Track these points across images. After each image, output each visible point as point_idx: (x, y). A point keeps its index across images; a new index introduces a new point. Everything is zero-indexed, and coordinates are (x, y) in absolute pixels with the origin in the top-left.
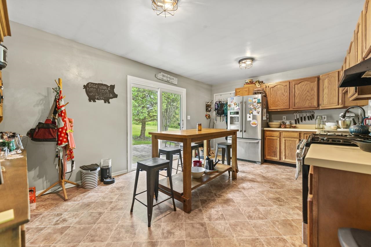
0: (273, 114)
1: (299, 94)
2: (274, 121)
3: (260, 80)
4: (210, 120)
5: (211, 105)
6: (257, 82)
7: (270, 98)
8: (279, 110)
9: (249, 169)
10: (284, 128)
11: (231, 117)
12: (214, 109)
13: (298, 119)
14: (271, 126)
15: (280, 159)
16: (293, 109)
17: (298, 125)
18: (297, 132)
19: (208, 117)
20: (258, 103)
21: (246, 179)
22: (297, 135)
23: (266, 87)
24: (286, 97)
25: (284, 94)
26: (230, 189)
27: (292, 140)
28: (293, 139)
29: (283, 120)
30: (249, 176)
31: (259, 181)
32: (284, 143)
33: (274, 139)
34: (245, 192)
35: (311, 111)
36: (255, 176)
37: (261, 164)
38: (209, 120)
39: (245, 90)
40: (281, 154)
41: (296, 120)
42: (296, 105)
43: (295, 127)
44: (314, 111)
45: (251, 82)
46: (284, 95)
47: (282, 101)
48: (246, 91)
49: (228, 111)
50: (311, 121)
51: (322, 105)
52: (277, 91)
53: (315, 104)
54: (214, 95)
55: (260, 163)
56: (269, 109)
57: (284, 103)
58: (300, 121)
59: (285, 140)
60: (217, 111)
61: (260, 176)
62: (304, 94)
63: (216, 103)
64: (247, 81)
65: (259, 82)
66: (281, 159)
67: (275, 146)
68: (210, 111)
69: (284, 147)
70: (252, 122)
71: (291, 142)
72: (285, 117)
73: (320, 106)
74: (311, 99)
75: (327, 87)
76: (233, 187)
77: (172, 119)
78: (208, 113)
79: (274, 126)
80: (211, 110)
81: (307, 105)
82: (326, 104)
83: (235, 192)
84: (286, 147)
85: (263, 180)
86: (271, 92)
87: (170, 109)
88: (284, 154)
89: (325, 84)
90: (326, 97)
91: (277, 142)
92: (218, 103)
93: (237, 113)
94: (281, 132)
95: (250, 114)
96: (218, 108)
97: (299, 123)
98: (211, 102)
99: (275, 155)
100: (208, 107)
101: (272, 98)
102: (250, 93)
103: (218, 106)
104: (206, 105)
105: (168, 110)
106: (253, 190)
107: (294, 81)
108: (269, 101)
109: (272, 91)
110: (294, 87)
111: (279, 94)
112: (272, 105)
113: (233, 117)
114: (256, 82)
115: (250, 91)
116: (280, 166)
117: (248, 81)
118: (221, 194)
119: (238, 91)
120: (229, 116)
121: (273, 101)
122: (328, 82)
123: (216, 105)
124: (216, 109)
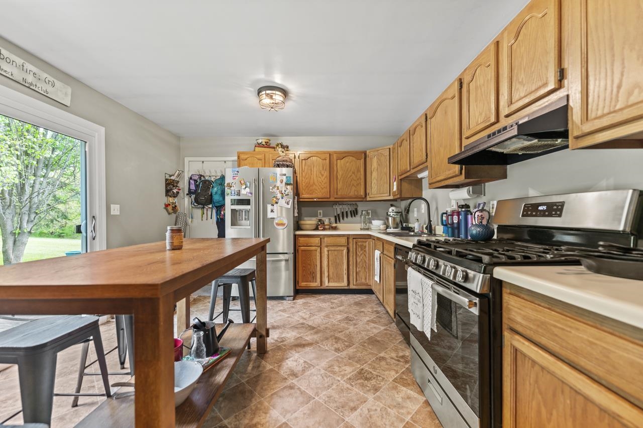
0: (303, 207)
1: (342, 175)
2: (305, 218)
3: (285, 144)
4: (177, 218)
5: (178, 182)
6: (280, 146)
7: (301, 178)
8: (315, 200)
9: (279, 318)
10: (322, 230)
11: (233, 211)
12: (186, 191)
13: (338, 215)
14: (303, 227)
15: (321, 285)
16: (335, 198)
17: (338, 225)
18: (343, 236)
19: (172, 209)
20: (287, 184)
21: (285, 345)
22: (343, 241)
23: (295, 158)
24: (326, 179)
25: (323, 173)
26: (266, 390)
27: (338, 250)
28: (339, 248)
29: (319, 216)
30: (289, 335)
31: (311, 341)
32: (327, 256)
33: (312, 251)
34: (301, 384)
35: (354, 203)
36: (296, 331)
37: (294, 299)
38: (174, 216)
39: (258, 157)
40: (323, 275)
41: (335, 217)
42: (339, 193)
43: (335, 228)
44: (358, 203)
45: (267, 145)
46: (322, 175)
47: (320, 184)
48: (259, 160)
49: (226, 197)
50: (354, 217)
51: (370, 194)
52: (312, 166)
53: (362, 193)
54: (187, 160)
55: (292, 298)
56: (300, 197)
57: (322, 189)
58: (341, 218)
59: (328, 251)
60: (193, 196)
61: (306, 328)
62: (349, 176)
63: (191, 178)
64: (260, 141)
65: (282, 146)
66: (323, 284)
67: (313, 262)
68: (175, 195)
69: (327, 262)
70: (276, 221)
71: (336, 253)
72: (321, 211)
73: (368, 197)
74: (357, 185)
75: (376, 169)
76: (270, 381)
77: (42, 216)
78: (171, 200)
79: (308, 227)
80: (178, 193)
81: (352, 194)
82: (375, 193)
83: (282, 394)
84: (330, 263)
85: (316, 337)
86: (303, 168)
87: (33, 187)
88: (326, 274)
89: (374, 164)
90: (375, 183)
91: (316, 256)
92: (196, 178)
93: (247, 202)
94: (321, 237)
95: (273, 205)
96: (196, 191)
97: (339, 221)
98: (179, 175)
99: (314, 279)
100: (171, 186)
101: (304, 178)
102: (266, 165)
103: (197, 186)
104: (166, 180)
105: (28, 190)
106: (313, 370)
107: (335, 152)
108: (301, 182)
109: (305, 165)
110: (335, 163)
111: (315, 172)
112: (304, 191)
113: (237, 211)
114: (277, 145)
115: (266, 160)
116: (322, 297)
117: (262, 140)
118: (254, 421)
119: (242, 156)
120: (229, 207)
121: (307, 183)
122: (377, 162)
123: (192, 182)
124: (190, 193)
